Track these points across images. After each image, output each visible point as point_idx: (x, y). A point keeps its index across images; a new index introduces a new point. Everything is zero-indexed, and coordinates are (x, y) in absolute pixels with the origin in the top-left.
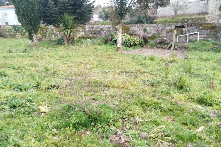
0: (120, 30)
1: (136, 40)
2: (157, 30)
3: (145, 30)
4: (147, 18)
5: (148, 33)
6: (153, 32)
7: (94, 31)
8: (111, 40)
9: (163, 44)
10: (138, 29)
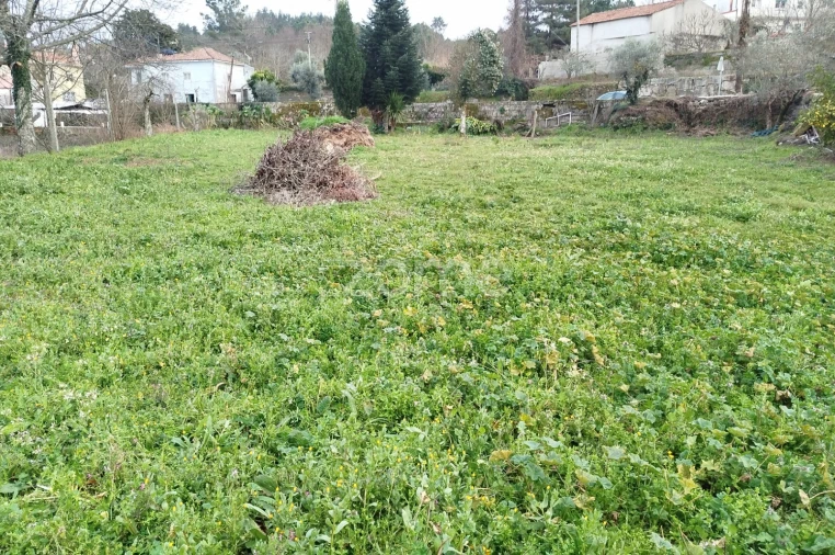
0: (464, 112)
1: (487, 125)
2: (519, 111)
3: (502, 111)
4: (517, 84)
5: (506, 116)
6: (514, 114)
7: (416, 113)
8: (450, 127)
9: (523, 130)
10: (491, 109)
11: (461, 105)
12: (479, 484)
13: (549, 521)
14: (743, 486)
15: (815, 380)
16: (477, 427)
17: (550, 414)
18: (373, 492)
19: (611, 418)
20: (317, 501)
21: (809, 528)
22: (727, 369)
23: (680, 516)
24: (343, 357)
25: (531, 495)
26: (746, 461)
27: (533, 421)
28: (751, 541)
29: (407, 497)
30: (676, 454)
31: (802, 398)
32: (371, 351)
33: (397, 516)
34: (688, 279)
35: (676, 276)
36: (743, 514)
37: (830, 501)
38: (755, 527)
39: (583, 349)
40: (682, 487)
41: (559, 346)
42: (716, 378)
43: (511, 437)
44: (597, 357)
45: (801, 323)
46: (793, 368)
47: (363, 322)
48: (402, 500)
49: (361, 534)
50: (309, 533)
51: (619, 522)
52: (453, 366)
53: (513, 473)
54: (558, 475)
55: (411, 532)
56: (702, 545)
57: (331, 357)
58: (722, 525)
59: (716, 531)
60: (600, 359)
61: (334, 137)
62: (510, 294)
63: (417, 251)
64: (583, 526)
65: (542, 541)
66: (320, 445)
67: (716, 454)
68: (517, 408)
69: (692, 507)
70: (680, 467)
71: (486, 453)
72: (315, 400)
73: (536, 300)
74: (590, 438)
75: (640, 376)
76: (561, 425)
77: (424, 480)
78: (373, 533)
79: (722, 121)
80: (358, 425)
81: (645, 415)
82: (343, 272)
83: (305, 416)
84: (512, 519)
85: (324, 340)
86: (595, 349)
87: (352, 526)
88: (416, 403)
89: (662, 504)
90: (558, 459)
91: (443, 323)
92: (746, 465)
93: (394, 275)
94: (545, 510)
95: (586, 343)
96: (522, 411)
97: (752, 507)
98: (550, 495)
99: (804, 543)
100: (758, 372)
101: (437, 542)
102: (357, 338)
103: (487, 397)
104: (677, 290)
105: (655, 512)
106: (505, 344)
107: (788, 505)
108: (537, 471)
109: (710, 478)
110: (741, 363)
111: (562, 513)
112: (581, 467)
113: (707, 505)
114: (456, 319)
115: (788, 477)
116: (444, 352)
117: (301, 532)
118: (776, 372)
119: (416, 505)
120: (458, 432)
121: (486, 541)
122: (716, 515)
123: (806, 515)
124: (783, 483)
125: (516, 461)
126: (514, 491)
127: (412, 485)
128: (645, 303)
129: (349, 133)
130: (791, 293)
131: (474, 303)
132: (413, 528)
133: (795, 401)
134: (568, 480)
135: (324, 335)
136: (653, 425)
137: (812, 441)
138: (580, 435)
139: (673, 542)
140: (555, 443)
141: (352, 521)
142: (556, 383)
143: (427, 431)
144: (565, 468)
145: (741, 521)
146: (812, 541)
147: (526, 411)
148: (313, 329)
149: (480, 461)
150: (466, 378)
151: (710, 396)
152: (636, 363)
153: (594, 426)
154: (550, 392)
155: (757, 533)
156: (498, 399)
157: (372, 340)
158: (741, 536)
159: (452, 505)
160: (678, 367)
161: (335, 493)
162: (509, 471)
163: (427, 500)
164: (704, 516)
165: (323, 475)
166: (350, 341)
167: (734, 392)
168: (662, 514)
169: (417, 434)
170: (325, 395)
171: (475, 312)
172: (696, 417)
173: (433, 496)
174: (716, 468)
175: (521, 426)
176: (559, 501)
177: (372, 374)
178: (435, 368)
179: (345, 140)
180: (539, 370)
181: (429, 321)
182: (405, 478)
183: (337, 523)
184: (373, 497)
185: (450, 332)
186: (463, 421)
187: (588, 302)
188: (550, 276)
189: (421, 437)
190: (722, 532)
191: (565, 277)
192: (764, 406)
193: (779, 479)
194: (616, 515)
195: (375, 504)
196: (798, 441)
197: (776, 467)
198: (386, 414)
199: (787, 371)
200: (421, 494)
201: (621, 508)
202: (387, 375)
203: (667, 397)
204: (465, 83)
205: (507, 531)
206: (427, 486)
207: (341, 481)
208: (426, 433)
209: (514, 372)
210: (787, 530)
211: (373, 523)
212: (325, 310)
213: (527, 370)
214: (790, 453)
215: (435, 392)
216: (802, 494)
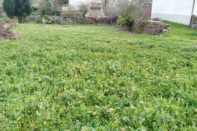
0: (44, 18)
1: (50, 22)
2: (58, 18)
3: (54, 18)
4: (57, 12)
5: (55, 20)
6: (57, 19)
7: (31, 18)
8: (40, 22)
9: (59, 23)
10: (51, 18)
11: (43, 16)
12: (56, 103)
13: (73, 108)
14: (113, 94)
15: (124, 72)
16: (54, 90)
17: (71, 85)
18: (28, 109)
19: (85, 84)
20: (11, 114)
21: (125, 100)
22: (108, 71)
23: (101, 102)
24: (15, 78)
25: (68, 103)
26: (113, 88)
27: (68, 87)
28: (115, 104)
29: (37, 108)
30: (99, 89)
31: (122, 76)
32: (24, 76)
33: (35, 113)
34: (99, 54)
35: (96, 54)
36: (113, 99)
37: (128, 94)
38: (115, 101)
39: (78, 70)
40: (101, 95)
41: (73, 70)
42: (106, 73)
43: (63, 91)
44: (81, 72)
45: (121, 61)
46: (120, 70)
47: (20, 69)
48: (36, 109)
49: (25, 120)
50: (10, 122)
51: (88, 105)
52: (47, 77)
53: (64, 99)
54: (74, 98)
55: (39, 116)
56: (106, 106)
57: (12, 79)
58: (109, 102)
59: (108, 103)
60: (82, 72)
61: (7, 24)
62: (60, 60)
63: (35, 51)
64: (81, 107)
65: (72, 113)
66: (11, 100)
67: (107, 88)
68: (64, 85)
69: (103, 99)
70: (100, 92)
71: (57, 96)
72: (8, 90)
73: (66, 61)
74: (81, 89)
75: (91, 75)
76: (74, 87)
77: (41, 103)
78: (29, 119)
79: (103, 22)
80: (21, 94)
81: (92, 82)
82: (13, 57)
83: (6, 94)
84: (64, 109)
85: (9, 75)
86: (81, 70)
87: (22, 118)
88: (38, 87)
89: (97, 100)
90: (74, 93)
91: (43, 68)
92: (113, 89)
93: (28, 57)
94: (72, 105)
95: (78, 69)
96: (65, 85)
97: (115, 97)
98: (73, 102)
99: (125, 103)
100: (114, 72)
101: (46, 117)
102: (19, 73)
103: (56, 83)
104: (97, 57)
105: (96, 102)
106: (60, 71)
107: (121, 96)
108: (69, 97)
109: (106, 93)
110: (110, 70)
111: (76, 105)
112: (80, 95)
113: (106, 98)
114: (46, 67)
115: (121, 91)
116: (44, 75)
117: (7, 122)
118: (117, 71)
119: (40, 110)
120: (49, 92)
121: (58, 115)
122: (108, 100)
123: (124, 97)
124: (120, 92)
125: (64, 96)
126: (64, 103)
127: (38, 105)
128: (90, 60)
129: (12, 23)
130: (118, 56)
131: (51, 62)
132: (39, 115)
133: (121, 76)
134: (77, 98)
135: (9, 74)
136: (94, 84)
137: (124, 83)
138: (79, 89)
139: (100, 107)
140: (73, 90)
141: (22, 117)
142: (72, 78)
143: (41, 92)
144: (76, 96)
145: (113, 101)
146: (126, 102)
147: (66, 85)
148: (5, 72)
149: (55, 98)
150: (50, 79)
151: (105, 77)
152: (89, 72)
153: (82, 86)
154: (71, 80)
155: (116, 103)
156: (59, 83)
157: (24, 73)
158: (113, 103)
159: (49, 108)
160: (98, 72)
161: (17, 111)
162: (63, 99)
163: (42, 108)
164: (106, 101)
165: (13, 107)
166: (17, 74)
167: (109, 76)
168: (97, 102)
169: (38, 94)
170: (11, 88)
171: (51, 64)
172: (102, 81)
173: (44, 107)
174: (107, 91)
175: (65, 88)
176: (75, 103)
177: (24, 81)
178: (42, 78)
179: (10, 24)
180: (68, 76)
181: (39, 67)
182: (36, 104)
183: (18, 118)
184: (28, 110)
185: (45, 70)
186: (50, 89)
187: (78, 60)
188: (69, 55)
189: (40, 94)
190: (109, 103)
191: (72, 55)
192: (115, 78)
193: (119, 92)
194: (88, 104)
195: (28, 112)
196: (122, 84)
197: (118, 89)
198: (30, 90)
199: (119, 71)
200: (41, 107)
201: (88, 102)
202: (28, 81)
203: (96, 78)
204: (43, 11)
205: (63, 112)
206: (42, 105)
207: (18, 107)
208: (41, 93)
209: (62, 77)
210: (121, 101)
211: (28, 116)
212: (8, 67)
213: (65, 76)
214: (120, 86)
215: (42, 84)
216: (123, 93)
